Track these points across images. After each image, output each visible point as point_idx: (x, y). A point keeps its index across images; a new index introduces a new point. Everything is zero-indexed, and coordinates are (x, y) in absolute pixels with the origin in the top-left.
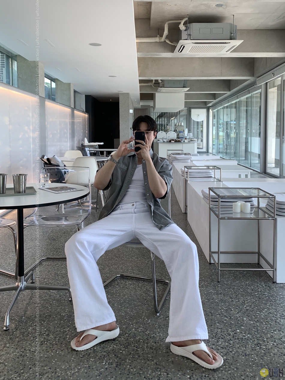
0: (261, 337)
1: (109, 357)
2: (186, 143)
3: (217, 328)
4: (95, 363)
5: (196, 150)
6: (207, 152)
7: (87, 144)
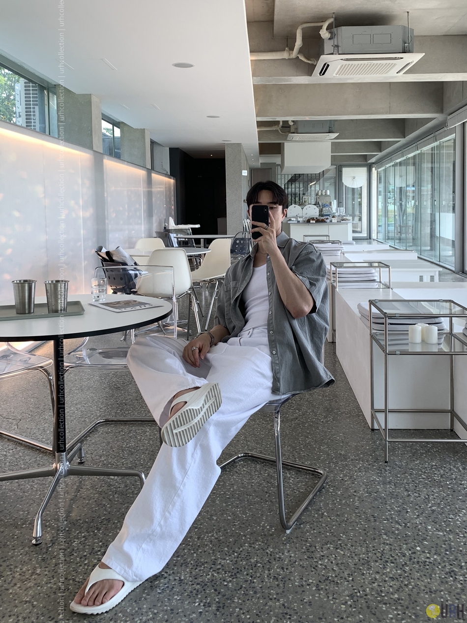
0: (456, 559)
1: (205, 593)
2: (334, 224)
3: (384, 543)
4: (182, 602)
5: (350, 235)
6: (368, 238)
7: (174, 227)
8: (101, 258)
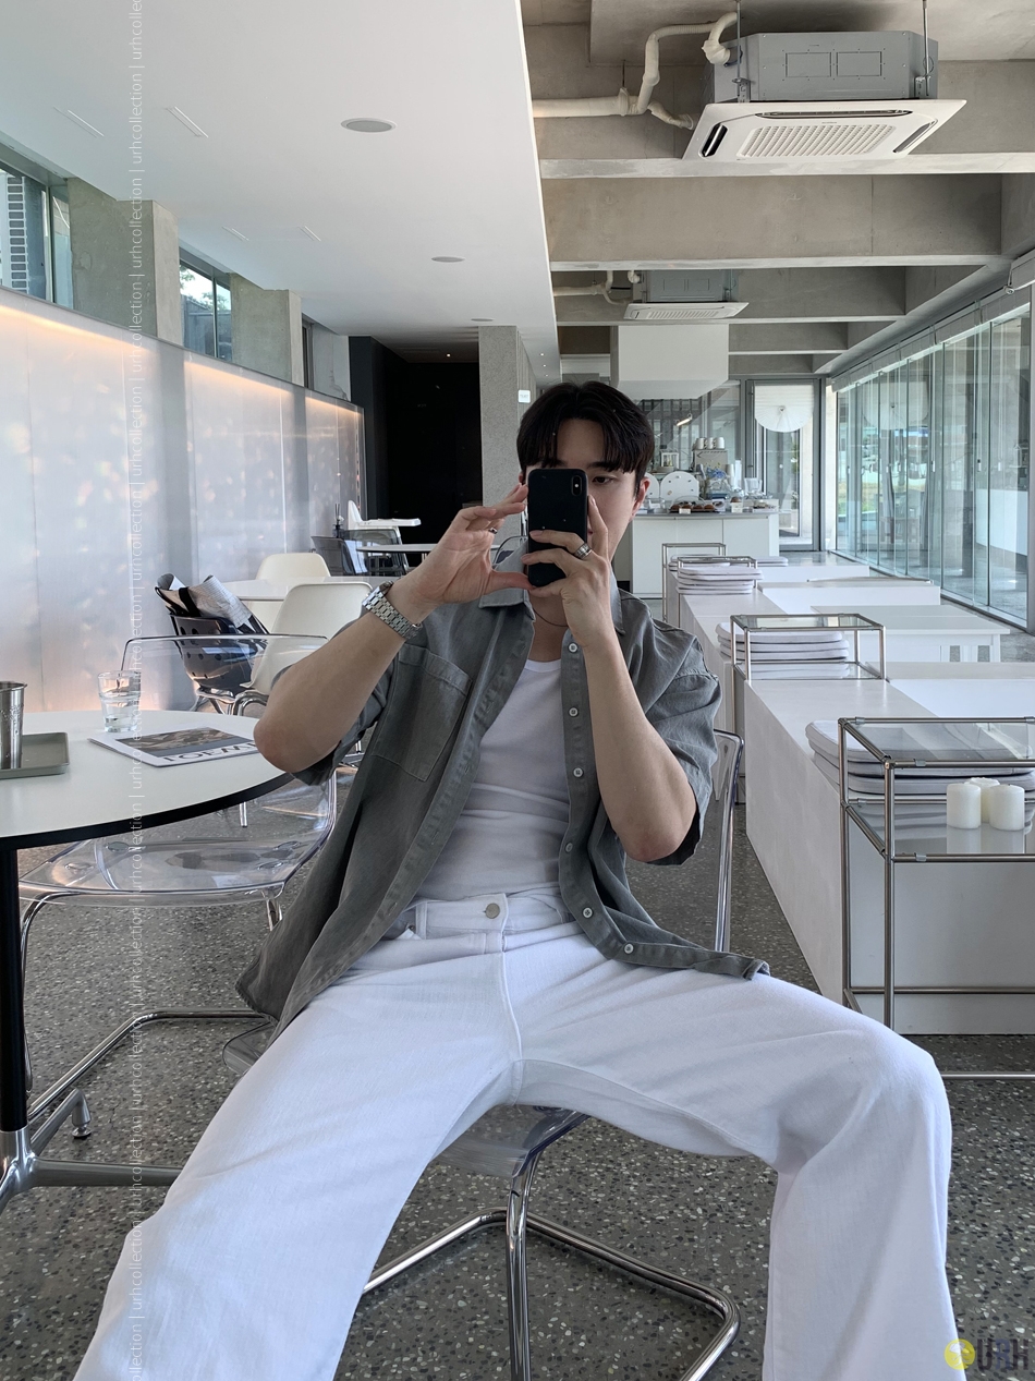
2: (737, 516)
5: (775, 543)
6: (816, 548)
7: (359, 524)
8: (169, 605)
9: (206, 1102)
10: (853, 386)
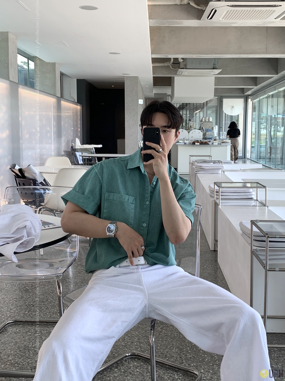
6: (243, 157)
7: (79, 146)
8: (14, 174)
9: (33, 351)
10: (258, 99)
